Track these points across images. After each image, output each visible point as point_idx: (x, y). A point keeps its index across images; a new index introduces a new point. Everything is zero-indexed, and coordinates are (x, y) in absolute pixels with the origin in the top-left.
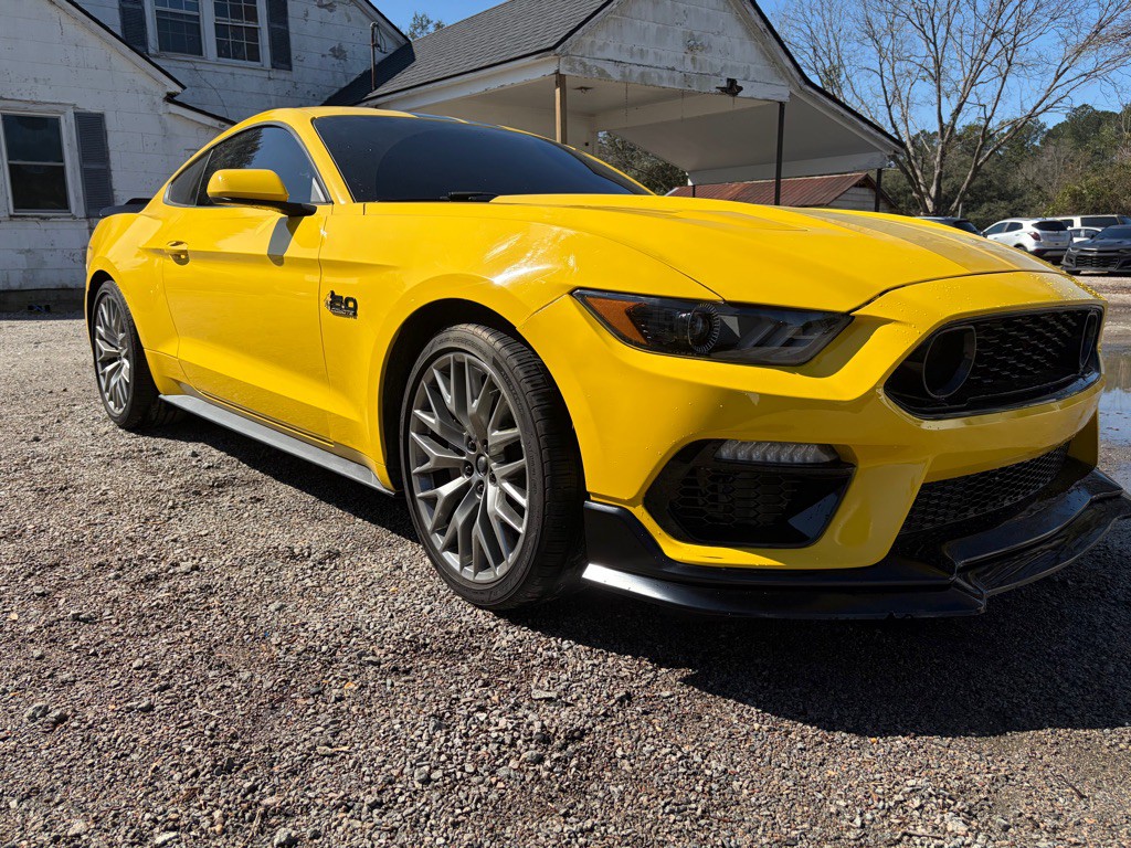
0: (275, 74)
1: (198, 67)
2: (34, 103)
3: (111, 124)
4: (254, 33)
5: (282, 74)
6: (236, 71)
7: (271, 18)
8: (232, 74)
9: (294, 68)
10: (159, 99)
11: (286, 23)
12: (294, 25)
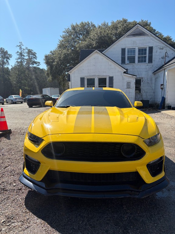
0: (149, 64)
1: (134, 65)
2: (103, 76)
3: (114, 78)
4: (145, 57)
5: (150, 64)
6: (141, 65)
7: (149, 53)
8: (140, 65)
9: (153, 62)
10: (123, 73)
11: (152, 54)
12: (154, 54)
